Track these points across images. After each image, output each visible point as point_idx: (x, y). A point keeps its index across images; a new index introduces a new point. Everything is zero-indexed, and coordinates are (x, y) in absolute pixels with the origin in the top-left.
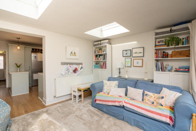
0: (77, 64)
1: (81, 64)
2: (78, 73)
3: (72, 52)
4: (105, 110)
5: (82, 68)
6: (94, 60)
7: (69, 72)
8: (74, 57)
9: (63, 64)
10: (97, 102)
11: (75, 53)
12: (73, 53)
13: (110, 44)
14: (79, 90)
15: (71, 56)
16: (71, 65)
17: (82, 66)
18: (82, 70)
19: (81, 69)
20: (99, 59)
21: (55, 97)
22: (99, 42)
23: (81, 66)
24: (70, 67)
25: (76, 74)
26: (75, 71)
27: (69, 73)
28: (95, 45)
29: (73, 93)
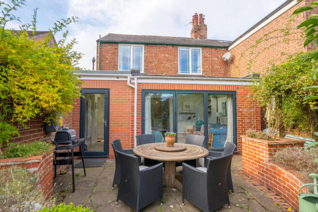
0: (190, 114)
1: (194, 113)
2: (191, 120)
8: (188, 109)
12: (188, 106)
15: (186, 108)
17: (195, 115)
18: (195, 118)
19: (193, 117)
23: (193, 115)
24: (186, 115)
25: (189, 121)
26: (189, 118)
27: (185, 120)
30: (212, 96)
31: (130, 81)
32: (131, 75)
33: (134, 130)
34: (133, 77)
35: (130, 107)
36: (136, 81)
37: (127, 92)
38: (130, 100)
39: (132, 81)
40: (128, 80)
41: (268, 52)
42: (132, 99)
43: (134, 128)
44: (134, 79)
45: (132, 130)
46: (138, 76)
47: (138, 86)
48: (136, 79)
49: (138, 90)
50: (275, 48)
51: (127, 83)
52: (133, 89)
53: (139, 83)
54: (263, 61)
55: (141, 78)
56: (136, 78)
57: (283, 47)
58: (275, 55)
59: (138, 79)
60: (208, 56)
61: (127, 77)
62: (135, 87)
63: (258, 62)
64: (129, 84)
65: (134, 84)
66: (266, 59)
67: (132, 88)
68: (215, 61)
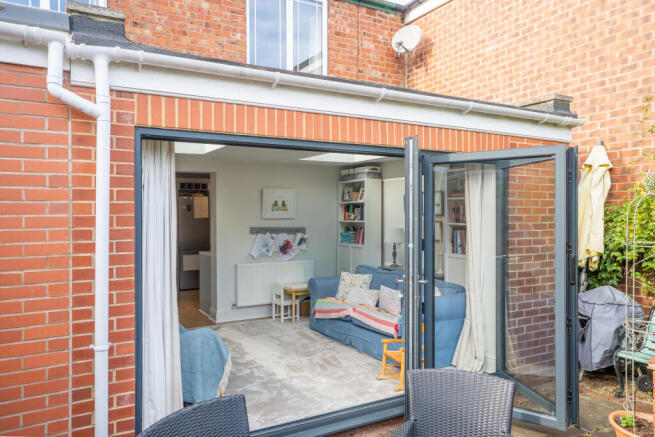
0: (289, 231)
1: (302, 230)
2: (292, 253)
3: (276, 202)
4: (327, 332)
5: (302, 241)
6: (341, 219)
7: (268, 251)
8: (282, 214)
9: (255, 231)
10: (317, 316)
11: (284, 204)
12: (280, 204)
13: (380, 176)
14: (288, 294)
15: (275, 212)
16: (273, 235)
17: (305, 236)
18: (303, 246)
19: (299, 244)
20: (352, 217)
21: (234, 305)
22: (351, 171)
23: (299, 236)
24: (273, 238)
25: (286, 257)
26: (285, 248)
27: (270, 254)
28: (342, 178)
29: (275, 301)
30: (366, 169)
31: (67, 73)
32: (68, 38)
33: (91, 354)
34: (83, 48)
35: (62, 222)
36: (102, 78)
37: (48, 139)
38: (62, 181)
39: (79, 76)
40: (54, 63)
41: (570, 32)
42: (78, 180)
43: (90, 340)
44: (89, 63)
45: (77, 355)
46: (117, 51)
47: (114, 105)
48: (101, 63)
49: (114, 130)
50: (601, 18)
51: (43, 83)
52: (86, 120)
53: (120, 93)
54: (547, 60)
55: (132, 65)
56: (101, 55)
57: (636, 14)
58: (597, 42)
59: (115, 64)
60: (348, 31)
61: (42, 47)
62: (100, 108)
63: (527, 64)
64: (55, 86)
65: (88, 91)
66: (560, 54)
67: (77, 113)
68: (369, 51)
